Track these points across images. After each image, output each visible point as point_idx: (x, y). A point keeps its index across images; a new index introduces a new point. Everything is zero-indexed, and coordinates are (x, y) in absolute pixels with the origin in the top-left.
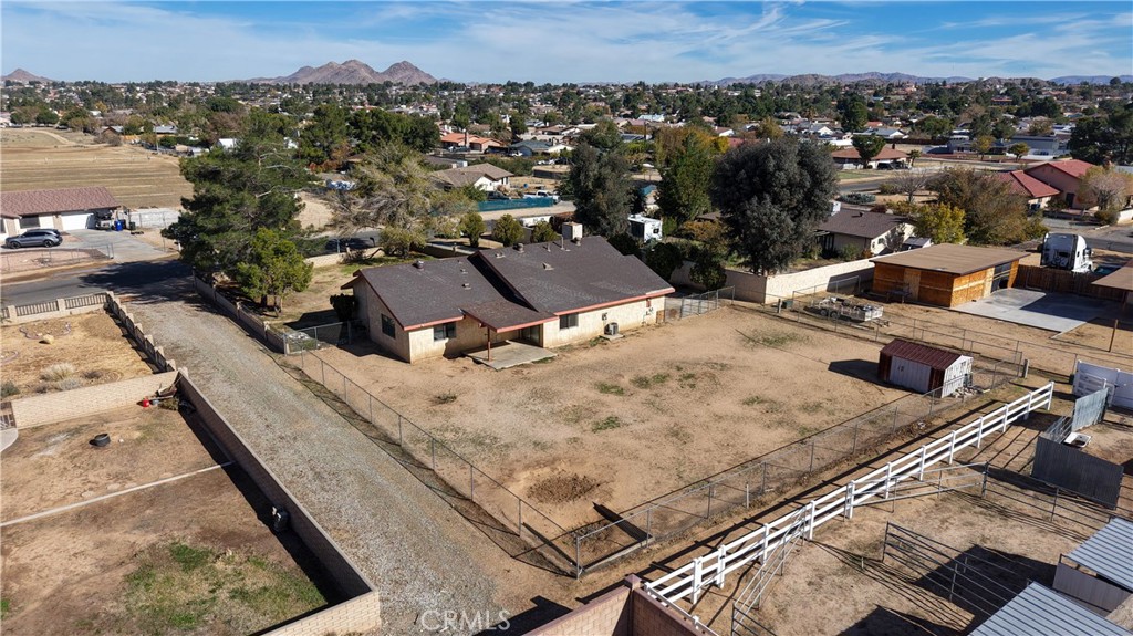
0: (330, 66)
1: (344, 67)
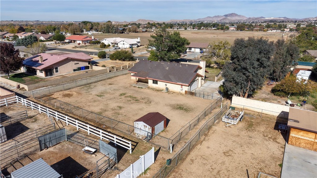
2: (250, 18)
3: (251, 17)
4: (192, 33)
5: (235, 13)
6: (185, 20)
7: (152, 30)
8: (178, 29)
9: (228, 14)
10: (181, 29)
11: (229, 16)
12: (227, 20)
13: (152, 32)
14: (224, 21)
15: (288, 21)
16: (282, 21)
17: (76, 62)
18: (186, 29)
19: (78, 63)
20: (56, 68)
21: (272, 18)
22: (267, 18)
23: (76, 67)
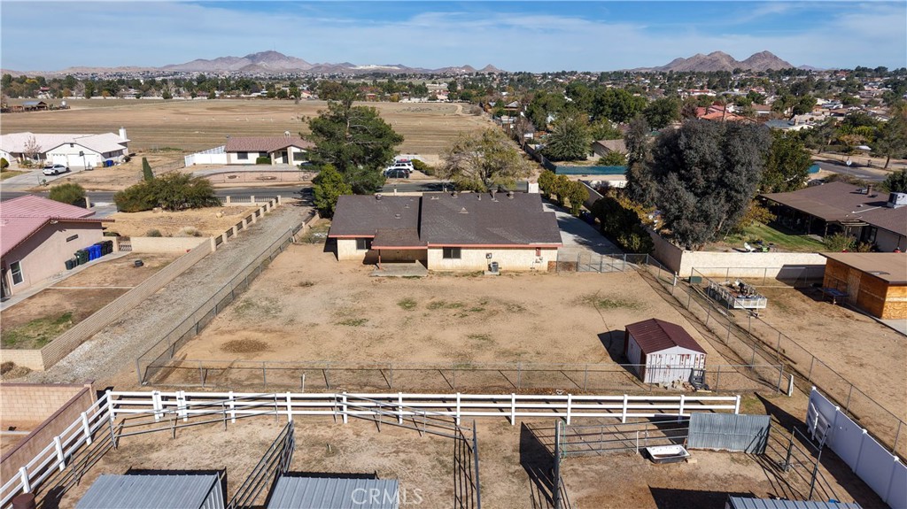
0: (697, 57)
1: (709, 58)
2: (318, 67)
3: (322, 63)
4: (208, 109)
5: (278, 51)
6: (124, 68)
7: (64, 103)
8: (138, 97)
9: (257, 54)
10: (151, 98)
11: (261, 59)
12: (258, 71)
13: (64, 108)
14: (252, 72)
15: (415, 75)
16: (402, 75)
17: (70, 232)
18: (167, 97)
19: (76, 237)
20: (15, 267)
21: (373, 67)
22: (361, 67)
23: (70, 251)
